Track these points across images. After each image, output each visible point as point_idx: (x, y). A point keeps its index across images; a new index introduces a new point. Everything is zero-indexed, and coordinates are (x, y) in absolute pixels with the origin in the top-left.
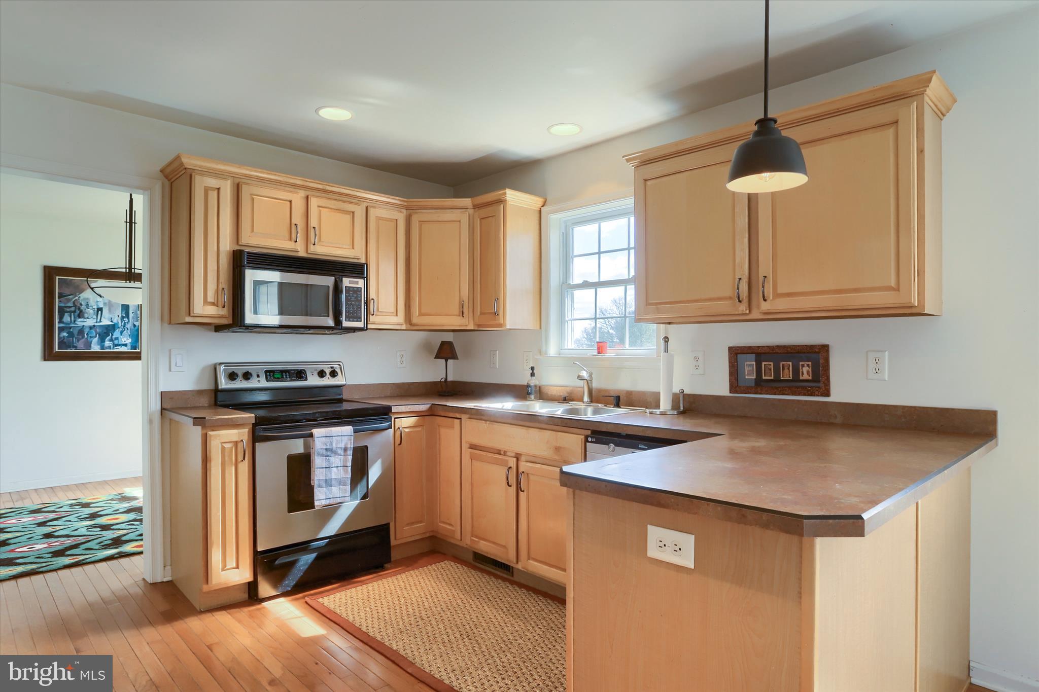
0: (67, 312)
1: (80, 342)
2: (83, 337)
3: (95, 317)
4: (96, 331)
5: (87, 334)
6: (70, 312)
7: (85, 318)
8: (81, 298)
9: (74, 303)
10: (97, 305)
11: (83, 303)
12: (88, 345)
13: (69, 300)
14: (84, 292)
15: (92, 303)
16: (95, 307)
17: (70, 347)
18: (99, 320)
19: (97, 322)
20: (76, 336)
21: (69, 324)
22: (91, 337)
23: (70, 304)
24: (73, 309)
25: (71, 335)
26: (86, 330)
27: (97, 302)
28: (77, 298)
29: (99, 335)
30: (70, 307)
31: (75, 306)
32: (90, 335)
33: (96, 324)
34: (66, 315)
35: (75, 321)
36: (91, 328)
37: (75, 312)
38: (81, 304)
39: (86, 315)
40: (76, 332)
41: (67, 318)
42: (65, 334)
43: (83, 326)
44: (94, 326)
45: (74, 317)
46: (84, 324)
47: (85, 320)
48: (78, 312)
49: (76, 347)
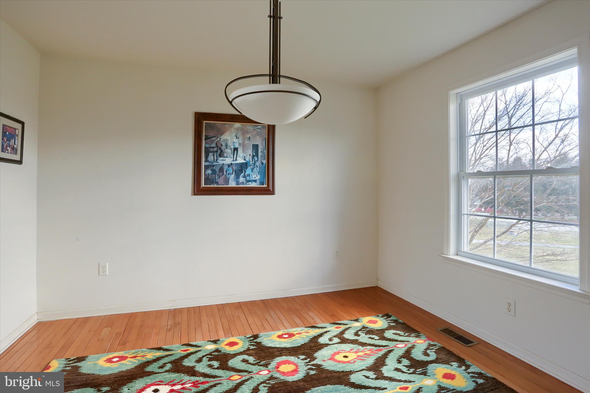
0: (212, 152)
1: (221, 178)
2: (223, 174)
3: (232, 156)
4: (233, 169)
5: (226, 171)
6: (213, 152)
7: (225, 157)
8: (222, 139)
9: (216, 144)
10: (234, 145)
11: (223, 144)
12: (227, 181)
13: (213, 142)
14: (225, 134)
15: (230, 143)
16: (232, 147)
17: (213, 183)
18: (235, 159)
19: (233, 161)
20: (218, 173)
21: (212, 162)
22: (229, 174)
23: (214, 145)
24: (215, 149)
25: (214, 172)
26: (225, 168)
27: (234, 142)
28: (219, 139)
29: (235, 172)
30: (214, 148)
31: (217, 146)
32: (228, 172)
33: (233, 162)
34: (211, 154)
35: (217, 160)
36: (229, 165)
37: (217, 151)
38: (222, 145)
39: (225, 155)
40: (217, 170)
41: (211, 158)
42: (209, 172)
43: (223, 164)
44: (231, 164)
45: (217, 157)
46: (224, 162)
47: (224, 159)
48: (219, 152)
49: (217, 183)
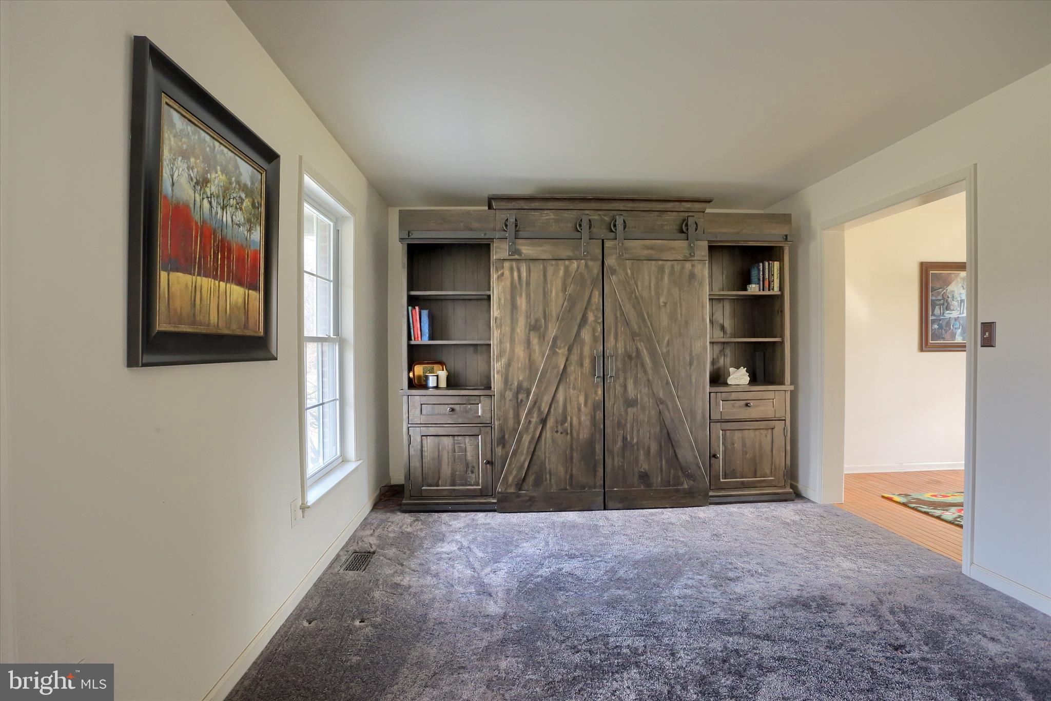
0: (938, 305)
1: (947, 333)
2: (950, 328)
3: (959, 309)
4: (959, 323)
5: (953, 326)
6: (940, 305)
7: (951, 310)
8: (948, 291)
9: (943, 296)
10: (960, 297)
11: (950, 296)
12: (953, 336)
13: (939, 293)
14: (951, 285)
15: (956, 295)
16: (959, 299)
17: (939, 339)
18: (962, 312)
19: (960, 314)
20: (944, 328)
21: (939, 316)
22: (956, 328)
23: (940, 297)
24: (942, 302)
25: (941, 327)
26: (952, 322)
27: (961, 294)
28: (945, 291)
29: (962, 326)
30: (940, 300)
31: (943, 299)
32: (955, 327)
33: (960, 316)
34: (937, 308)
35: (943, 314)
36: (956, 319)
37: (943, 304)
38: (948, 297)
39: (952, 308)
40: (944, 324)
41: (937, 311)
42: (936, 326)
43: (950, 318)
44: (958, 317)
45: (943, 310)
46: (950, 316)
47: (951, 312)
48: (946, 304)
49: (944, 339)
